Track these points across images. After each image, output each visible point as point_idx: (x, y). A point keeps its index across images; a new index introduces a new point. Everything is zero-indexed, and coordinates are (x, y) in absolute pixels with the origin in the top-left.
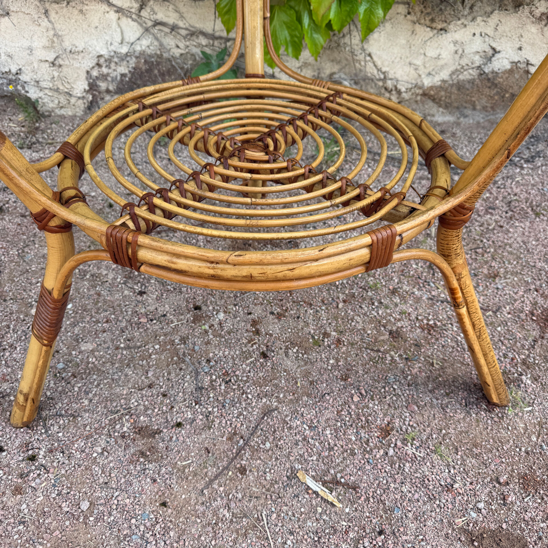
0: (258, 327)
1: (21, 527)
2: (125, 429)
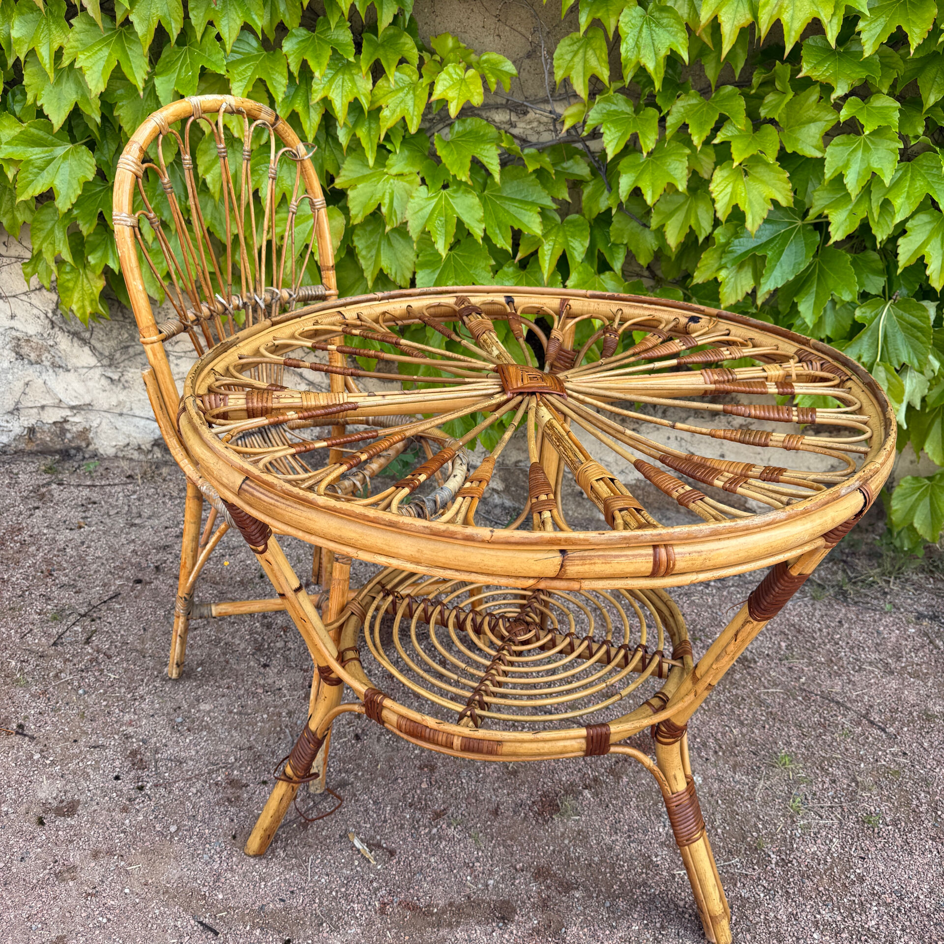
1: (122, 835)
2: (220, 779)
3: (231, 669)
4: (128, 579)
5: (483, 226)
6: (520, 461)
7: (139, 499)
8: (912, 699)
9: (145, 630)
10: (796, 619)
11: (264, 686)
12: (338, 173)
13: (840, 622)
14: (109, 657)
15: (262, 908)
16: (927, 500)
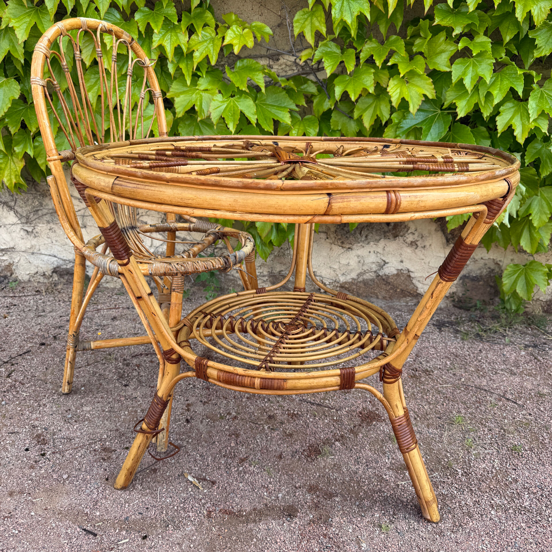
0: (190, 407)
1: (30, 482)
2: (97, 447)
3: (103, 388)
4: (36, 343)
5: (256, 117)
6: (282, 271)
7: (44, 302)
8: (529, 386)
9: (47, 369)
10: (454, 350)
11: (125, 396)
12: (168, 91)
13: (480, 350)
14: (23, 384)
15: (127, 519)
16: (523, 277)
